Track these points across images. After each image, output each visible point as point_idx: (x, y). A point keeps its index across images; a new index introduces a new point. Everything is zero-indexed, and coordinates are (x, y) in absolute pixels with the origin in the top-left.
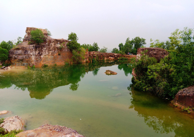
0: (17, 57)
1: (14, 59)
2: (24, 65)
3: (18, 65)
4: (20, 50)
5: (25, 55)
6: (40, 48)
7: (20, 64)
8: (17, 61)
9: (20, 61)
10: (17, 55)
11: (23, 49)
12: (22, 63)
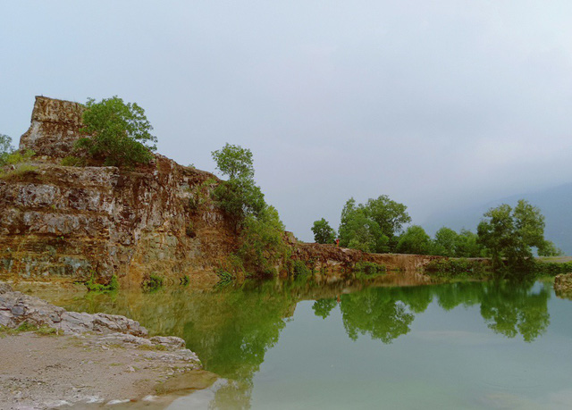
0: (35, 219)
1: (11, 234)
2: (69, 270)
3: (33, 270)
4: (41, 182)
5: (75, 211)
6: (130, 192)
7: (48, 264)
8: (30, 246)
9: (50, 243)
10: (30, 208)
11: (59, 183)
12: (55, 260)
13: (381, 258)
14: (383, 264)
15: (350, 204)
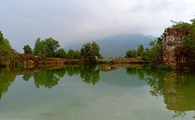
13: (49, 59)
14: (50, 61)
15: (38, 40)
